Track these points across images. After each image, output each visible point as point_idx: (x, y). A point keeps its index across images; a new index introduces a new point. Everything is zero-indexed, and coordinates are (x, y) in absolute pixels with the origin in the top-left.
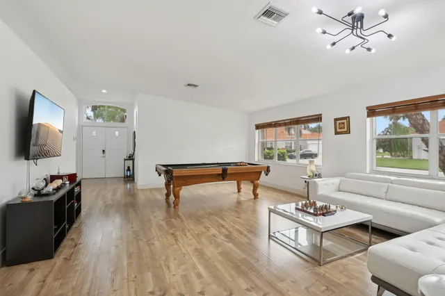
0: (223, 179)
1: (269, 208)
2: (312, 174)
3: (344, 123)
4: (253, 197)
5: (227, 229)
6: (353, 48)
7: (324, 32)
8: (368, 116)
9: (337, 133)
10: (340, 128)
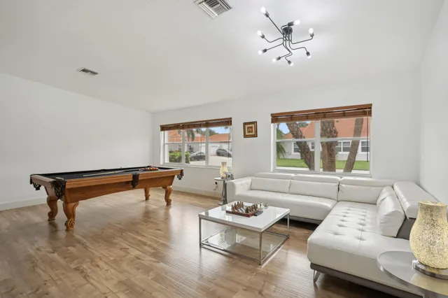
0: (134, 187)
1: (199, 215)
2: (225, 176)
3: (252, 127)
4: (165, 204)
5: (150, 246)
6: (279, 58)
7: (263, 37)
8: (272, 122)
9: (245, 136)
10: (249, 132)
